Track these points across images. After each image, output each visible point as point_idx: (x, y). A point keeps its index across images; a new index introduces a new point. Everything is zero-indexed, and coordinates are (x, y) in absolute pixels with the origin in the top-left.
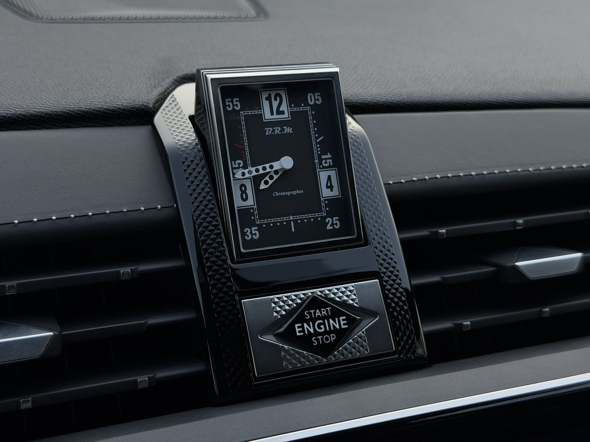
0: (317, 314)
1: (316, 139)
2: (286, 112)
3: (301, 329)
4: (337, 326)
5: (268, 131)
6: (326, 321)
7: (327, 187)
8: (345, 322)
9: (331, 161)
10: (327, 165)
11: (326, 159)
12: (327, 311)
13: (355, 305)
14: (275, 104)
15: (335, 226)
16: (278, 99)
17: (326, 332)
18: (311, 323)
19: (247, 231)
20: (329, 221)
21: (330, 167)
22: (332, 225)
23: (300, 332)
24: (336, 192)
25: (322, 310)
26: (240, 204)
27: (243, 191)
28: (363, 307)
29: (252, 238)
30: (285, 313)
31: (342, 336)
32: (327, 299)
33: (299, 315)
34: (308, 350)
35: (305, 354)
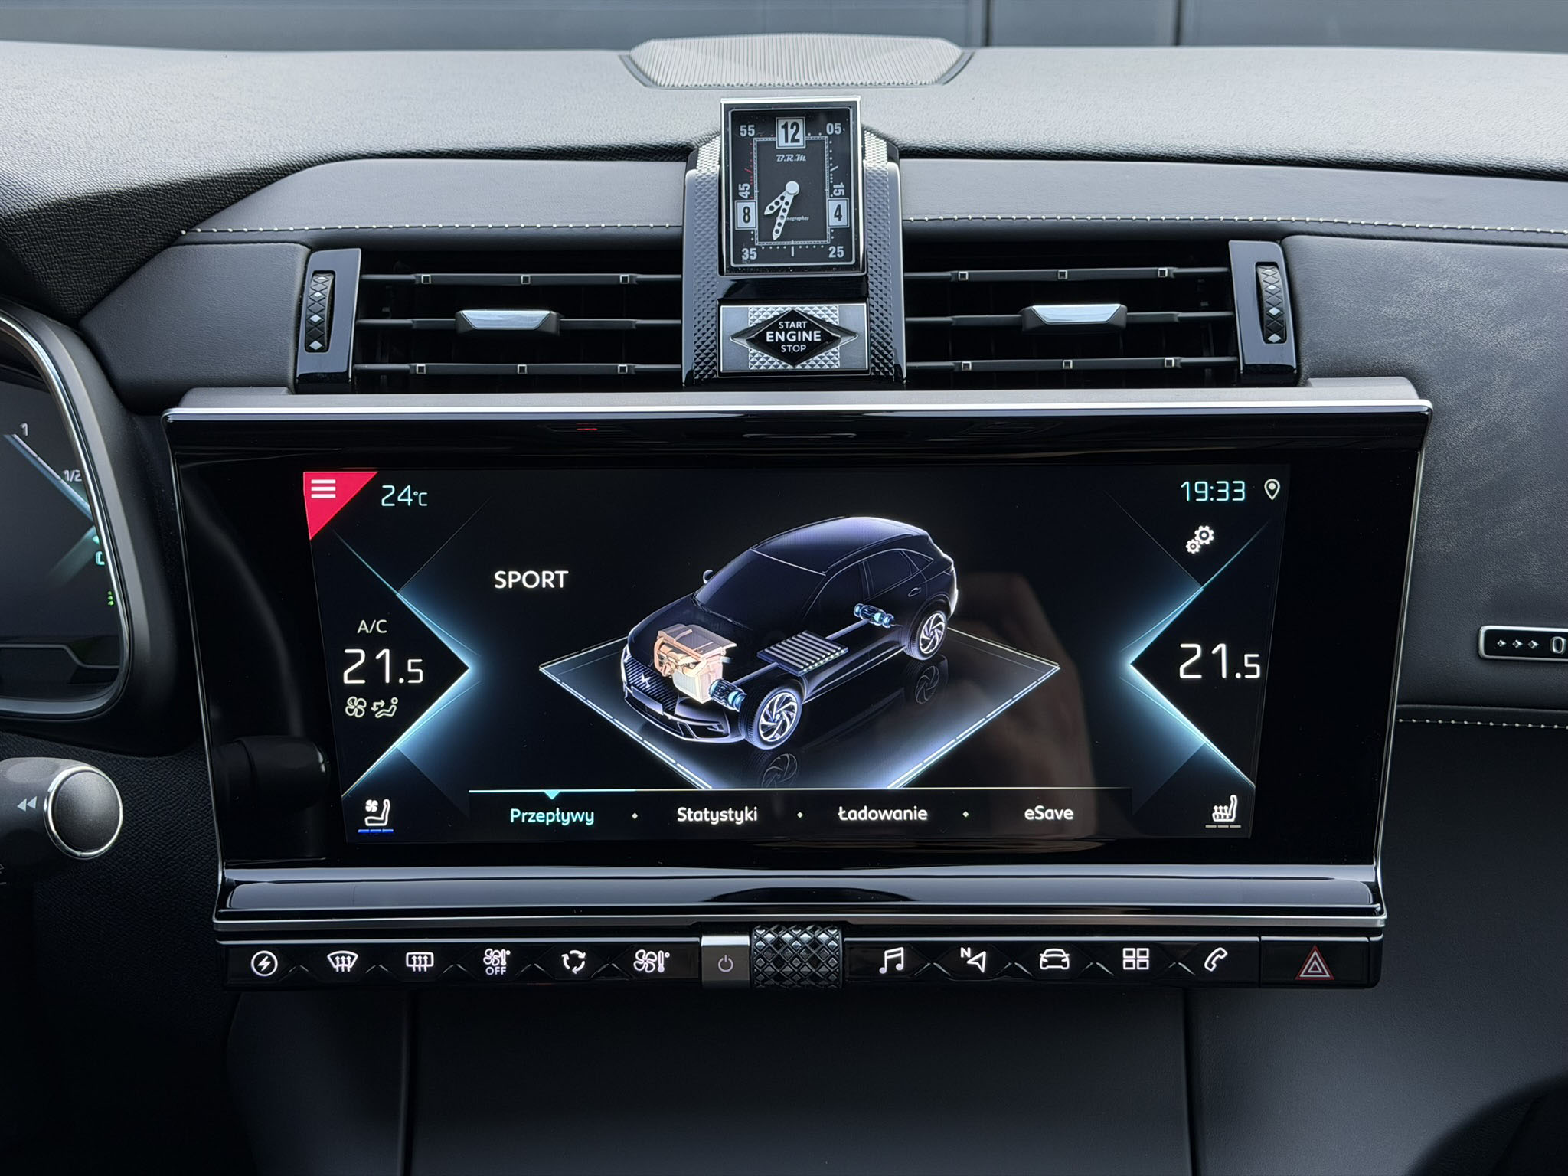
0: (791, 326)
1: (830, 168)
2: (801, 140)
3: (772, 336)
4: (810, 339)
5: (780, 158)
6: (799, 333)
7: (836, 216)
8: (819, 336)
9: (843, 191)
10: (839, 194)
11: (838, 189)
12: (802, 325)
13: (834, 323)
14: (791, 132)
16: (795, 127)
17: (797, 342)
18: (783, 333)
19: (745, 252)
20: (832, 249)
21: (841, 196)
22: (836, 253)
23: (770, 339)
24: (843, 223)
25: (798, 323)
26: (741, 225)
27: (747, 214)
28: (842, 326)
29: (749, 259)
30: (760, 322)
31: (813, 349)
32: (806, 314)
33: (773, 325)
34: (776, 356)
35: (772, 359)
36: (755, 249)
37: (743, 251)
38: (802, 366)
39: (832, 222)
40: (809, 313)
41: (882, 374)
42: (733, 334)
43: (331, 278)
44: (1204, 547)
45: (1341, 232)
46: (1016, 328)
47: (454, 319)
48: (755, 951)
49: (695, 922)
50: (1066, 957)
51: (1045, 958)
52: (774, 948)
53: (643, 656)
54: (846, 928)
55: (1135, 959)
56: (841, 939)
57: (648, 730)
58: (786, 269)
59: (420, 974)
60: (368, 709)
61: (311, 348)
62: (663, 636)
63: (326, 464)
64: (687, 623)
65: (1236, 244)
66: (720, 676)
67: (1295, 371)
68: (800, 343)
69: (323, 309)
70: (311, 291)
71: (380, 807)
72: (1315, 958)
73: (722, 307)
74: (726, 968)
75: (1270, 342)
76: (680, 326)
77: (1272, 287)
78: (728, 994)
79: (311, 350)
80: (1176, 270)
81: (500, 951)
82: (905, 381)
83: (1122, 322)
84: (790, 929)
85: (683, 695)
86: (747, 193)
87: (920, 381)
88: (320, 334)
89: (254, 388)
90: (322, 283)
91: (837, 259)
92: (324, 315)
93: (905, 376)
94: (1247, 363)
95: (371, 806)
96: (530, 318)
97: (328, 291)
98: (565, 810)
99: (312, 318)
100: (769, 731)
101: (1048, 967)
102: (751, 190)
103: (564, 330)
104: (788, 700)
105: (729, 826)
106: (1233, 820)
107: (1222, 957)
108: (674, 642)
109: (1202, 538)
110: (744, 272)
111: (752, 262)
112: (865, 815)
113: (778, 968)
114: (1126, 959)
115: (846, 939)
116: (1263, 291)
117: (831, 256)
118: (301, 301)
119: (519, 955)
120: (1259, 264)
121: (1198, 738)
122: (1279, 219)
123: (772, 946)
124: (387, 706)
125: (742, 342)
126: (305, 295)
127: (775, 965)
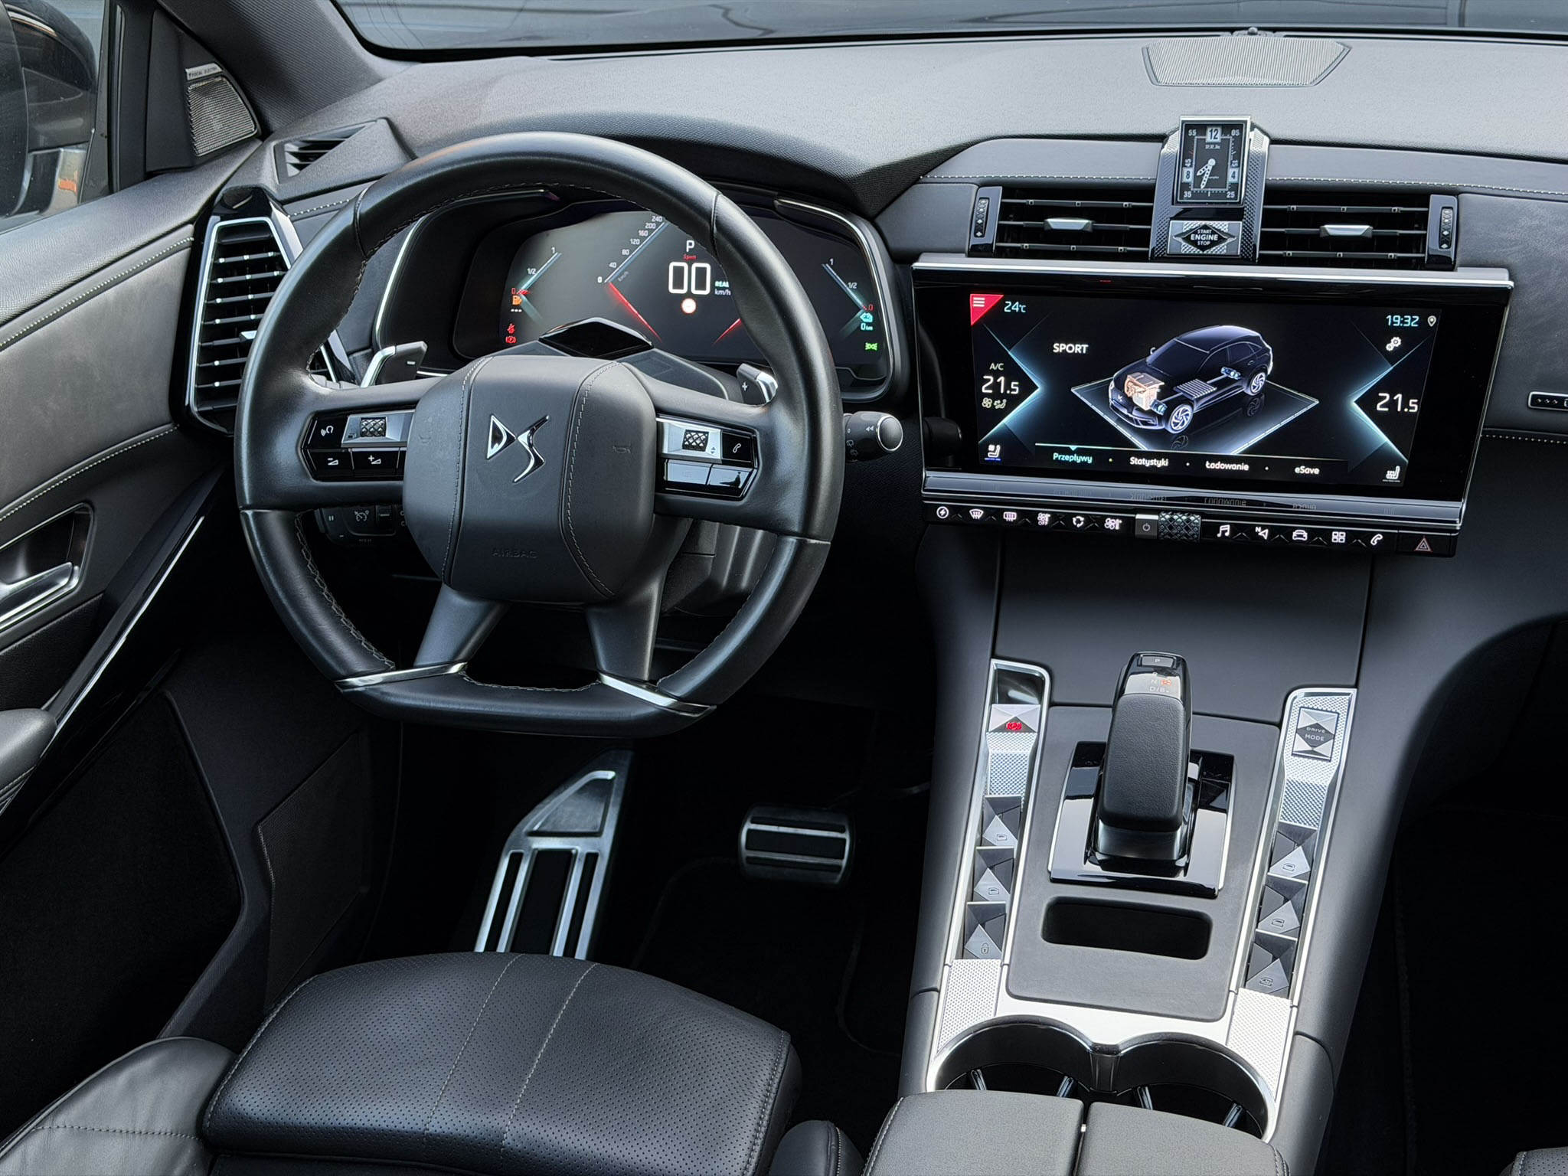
0: (1204, 232)
1: (1231, 153)
2: (1218, 139)
4: (1212, 239)
5: (1207, 147)
6: (1207, 235)
7: (1232, 177)
8: (1217, 237)
9: (1237, 163)
10: (1235, 166)
11: (1234, 163)
12: (1209, 231)
13: (1225, 231)
14: (1214, 134)
15: (1231, 196)
16: (1216, 132)
17: (1205, 240)
18: (1200, 235)
20: (1229, 193)
23: (1193, 238)
24: (1235, 180)
25: (1207, 230)
26: (1185, 180)
27: (1188, 175)
29: (1187, 197)
31: (1213, 243)
32: (1212, 226)
33: (1195, 231)
34: (1195, 247)
35: (1193, 248)
36: (1191, 193)
37: (1184, 193)
39: (1230, 180)
41: (1246, 257)
42: (1175, 235)
43: (987, 201)
44: (1395, 348)
45: (1488, 193)
46: (1317, 235)
47: (1043, 223)
48: (1160, 522)
49: (1134, 507)
50: (1305, 534)
51: (1295, 534)
52: (1169, 522)
53: (1120, 386)
54: (1203, 515)
55: (1338, 537)
56: (1200, 519)
57: (1119, 421)
58: (1205, 203)
59: (1009, 522)
60: (992, 404)
61: (977, 234)
62: (1129, 378)
63: (981, 291)
64: (1142, 372)
65: (1433, 196)
66: (1155, 398)
67: (1452, 263)
68: (1207, 241)
69: (983, 217)
70: (978, 208)
71: (995, 449)
72: (1424, 542)
73: (1171, 222)
74: (1147, 529)
75: (1442, 247)
76: (1150, 229)
77: (1447, 221)
78: (1146, 541)
79: (976, 236)
80: (1402, 209)
81: (1046, 514)
82: (1257, 261)
83: (1370, 235)
84: (1178, 514)
85: (1137, 405)
86: (1189, 164)
87: (1265, 261)
88: (981, 228)
89: (951, 255)
90: (983, 204)
91: (1231, 199)
92: (983, 220)
93: (1258, 258)
94: (1429, 258)
95: (991, 447)
96: (1080, 223)
97: (986, 208)
98: (1079, 455)
99: (978, 221)
100: (1176, 424)
101: (1297, 539)
102: (1192, 163)
103: (1095, 230)
104: (1187, 410)
105: (1154, 467)
106: (1396, 478)
107: (1379, 539)
108: (1135, 381)
109: (1395, 343)
110: (1184, 204)
111: (1189, 199)
112: (1219, 466)
113: (1171, 532)
114: (1334, 537)
115: (1203, 520)
116: (1443, 222)
117: (1228, 197)
118: (973, 212)
119: (1054, 517)
120: (1443, 208)
121: (1383, 439)
122: (1457, 185)
123: (1168, 520)
124: (1001, 403)
125: (1180, 239)
126: (975, 209)
127: (1169, 529)
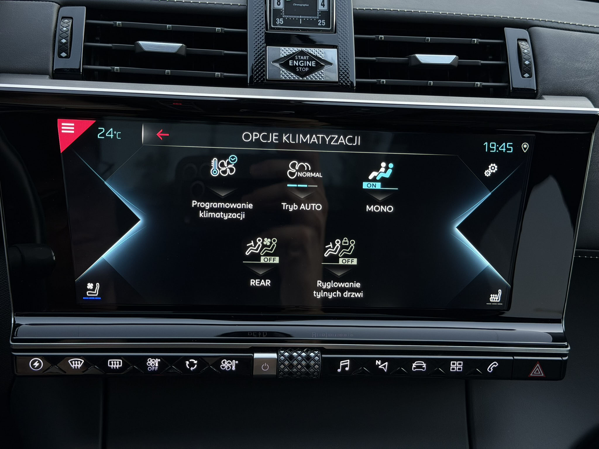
0: (301, 58)
3: (292, 63)
4: (310, 65)
6: (305, 62)
7: (322, 5)
8: (315, 64)
12: (307, 58)
13: (322, 58)
15: (323, 24)
17: (304, 66)
18: (297, 61)
19: (278, 20)
20: (320, 21)
22: (321, 23)
23: (291, 64)
24: (325, 8)
25: (304, 57)
26: (276, 6)
27: (279, 1)
28: (325, 59)
29: (280, 23)
30: (286, 55)
31: (312, 70)
32: (308, 53)
33: (292, 57)
34: (294, 72)
35: (292, 74)
36: (282, 19)
37: (277, 19)
38: (306, 78)
39: (320, 8)
40: (309, 52)
41: (344, 84)
42: (273, 60)
43: (71, 21)
44: (492, 173)
46: (407, 64)
47: (134, 45)
48: (280, 361)
49: (251, 346)
50: (424, 365)
51: (415, 365)
52: (289, 360)
54: (323, 351)
55: (456, 366)
56: (320, 355)
58: (298, 30)
59: (115, 370)
61: (61, 56)
63: (70, 115)
65: (508, 29)
67: (536, 92)
68: (306, 67)
69: (68, 37)
70: (61, 27)
71: (94, 287)
72: (538, 367)
73: (267, 47)
74: (266, 370)
75: (524, 77)
76: (246, 56)
77: (526, 51)
78: (265, 379)
80: (480, 40)
81: (155, 360)
82: (355, 88)
83: (456, 65)
84: (296, 350)
87: (362, 88)
88: (66, 48)
89: (32, 75)
90: (66, 23)
91: (322, 26)
92: (68, 40)
93: (355, 85)
94: (514, 86)
95: (90, 286)
96: (173, 47)
97: (70, 27)
99: (62, 41)
101: (416, 370)
103: (189, 55)
106: (499, 301)
107: (495, 366)
109: (492, 169)
110: (278, 30)
111: (282, 25)
113: (290, 369)
114: (452, 366)
115: (323, 356)
116: (522, 52)
117: (319, 24)
118: (55, 31)
119: (164, 361)
121: (485, 263)
122: (528, 19)
123: (288, 359)
125: (277, 65)
126: (57, 29)
127: (289, 368)
